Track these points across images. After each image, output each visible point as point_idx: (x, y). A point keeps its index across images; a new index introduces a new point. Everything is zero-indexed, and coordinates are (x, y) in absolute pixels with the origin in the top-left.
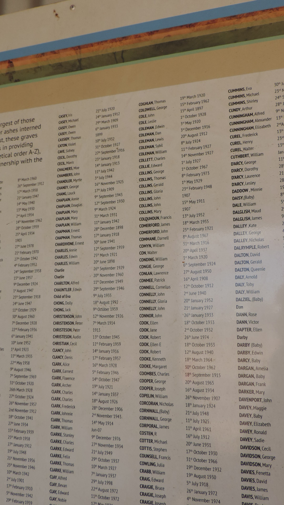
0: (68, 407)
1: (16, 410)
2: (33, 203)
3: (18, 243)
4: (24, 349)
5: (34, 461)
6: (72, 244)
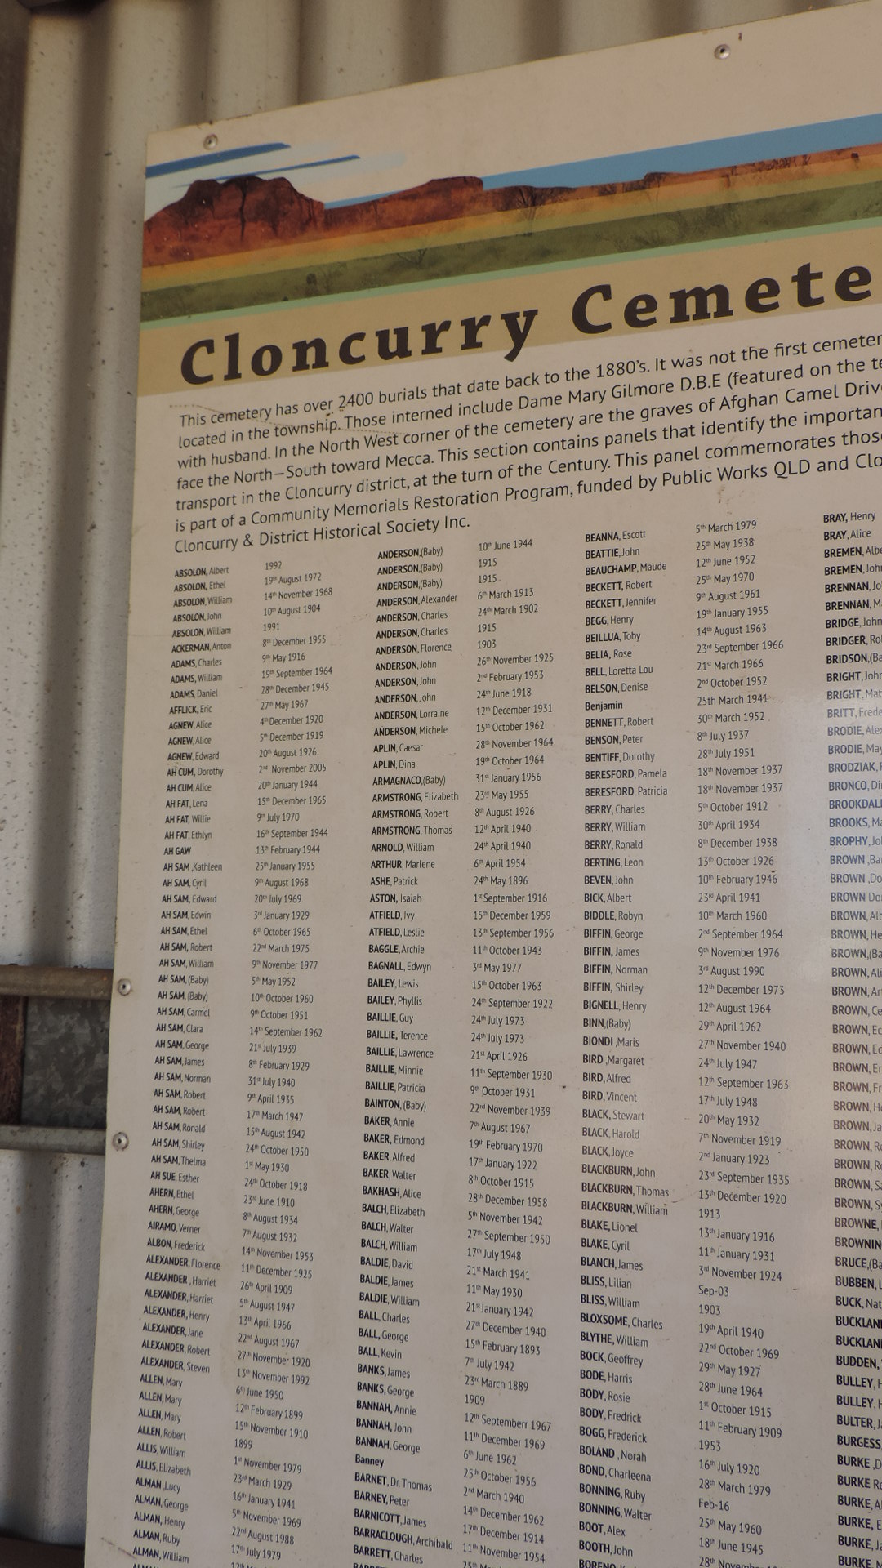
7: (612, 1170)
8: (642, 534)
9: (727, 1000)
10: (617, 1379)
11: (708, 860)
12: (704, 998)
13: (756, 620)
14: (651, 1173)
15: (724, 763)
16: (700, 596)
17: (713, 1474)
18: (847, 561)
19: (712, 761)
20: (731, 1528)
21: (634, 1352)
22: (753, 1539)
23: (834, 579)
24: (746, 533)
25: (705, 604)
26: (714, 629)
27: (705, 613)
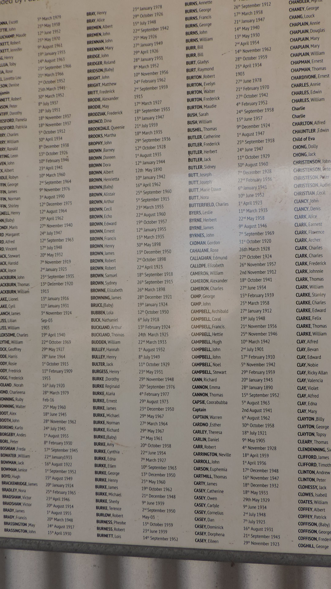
0: (318, 264)
1: (249, 272)
2: (257, 27)
3: (239, 77)
4: (256, 202)
5: (276, 326)
6: (314, 77)
7: (8, 277)
8: (16, 22)
9: (50, 208)
10: (12, 357)
11: (43, 153)
12: (42, 208)
13: (61, 56)
14: (23, 277)
15: (48, 115)
16: (39, 47)
17: (48, 389)
18: (95, 31)
19: (44, 114)
20: (55, 408)
21: (18, 346)
22: (63, 411)
23: (91, 39)
24: (57, 21)
25: (42, 50)
26: (45, 60)
27: (41, 54)
